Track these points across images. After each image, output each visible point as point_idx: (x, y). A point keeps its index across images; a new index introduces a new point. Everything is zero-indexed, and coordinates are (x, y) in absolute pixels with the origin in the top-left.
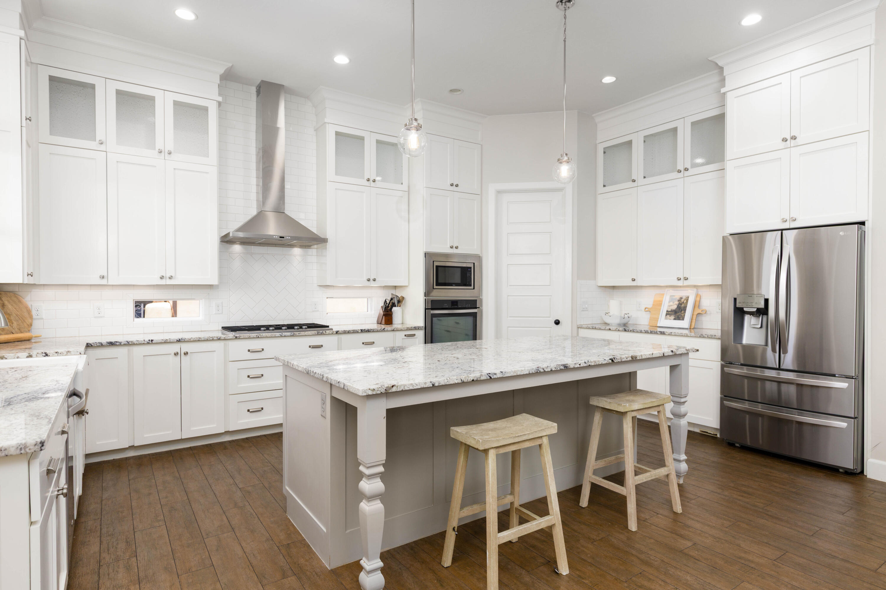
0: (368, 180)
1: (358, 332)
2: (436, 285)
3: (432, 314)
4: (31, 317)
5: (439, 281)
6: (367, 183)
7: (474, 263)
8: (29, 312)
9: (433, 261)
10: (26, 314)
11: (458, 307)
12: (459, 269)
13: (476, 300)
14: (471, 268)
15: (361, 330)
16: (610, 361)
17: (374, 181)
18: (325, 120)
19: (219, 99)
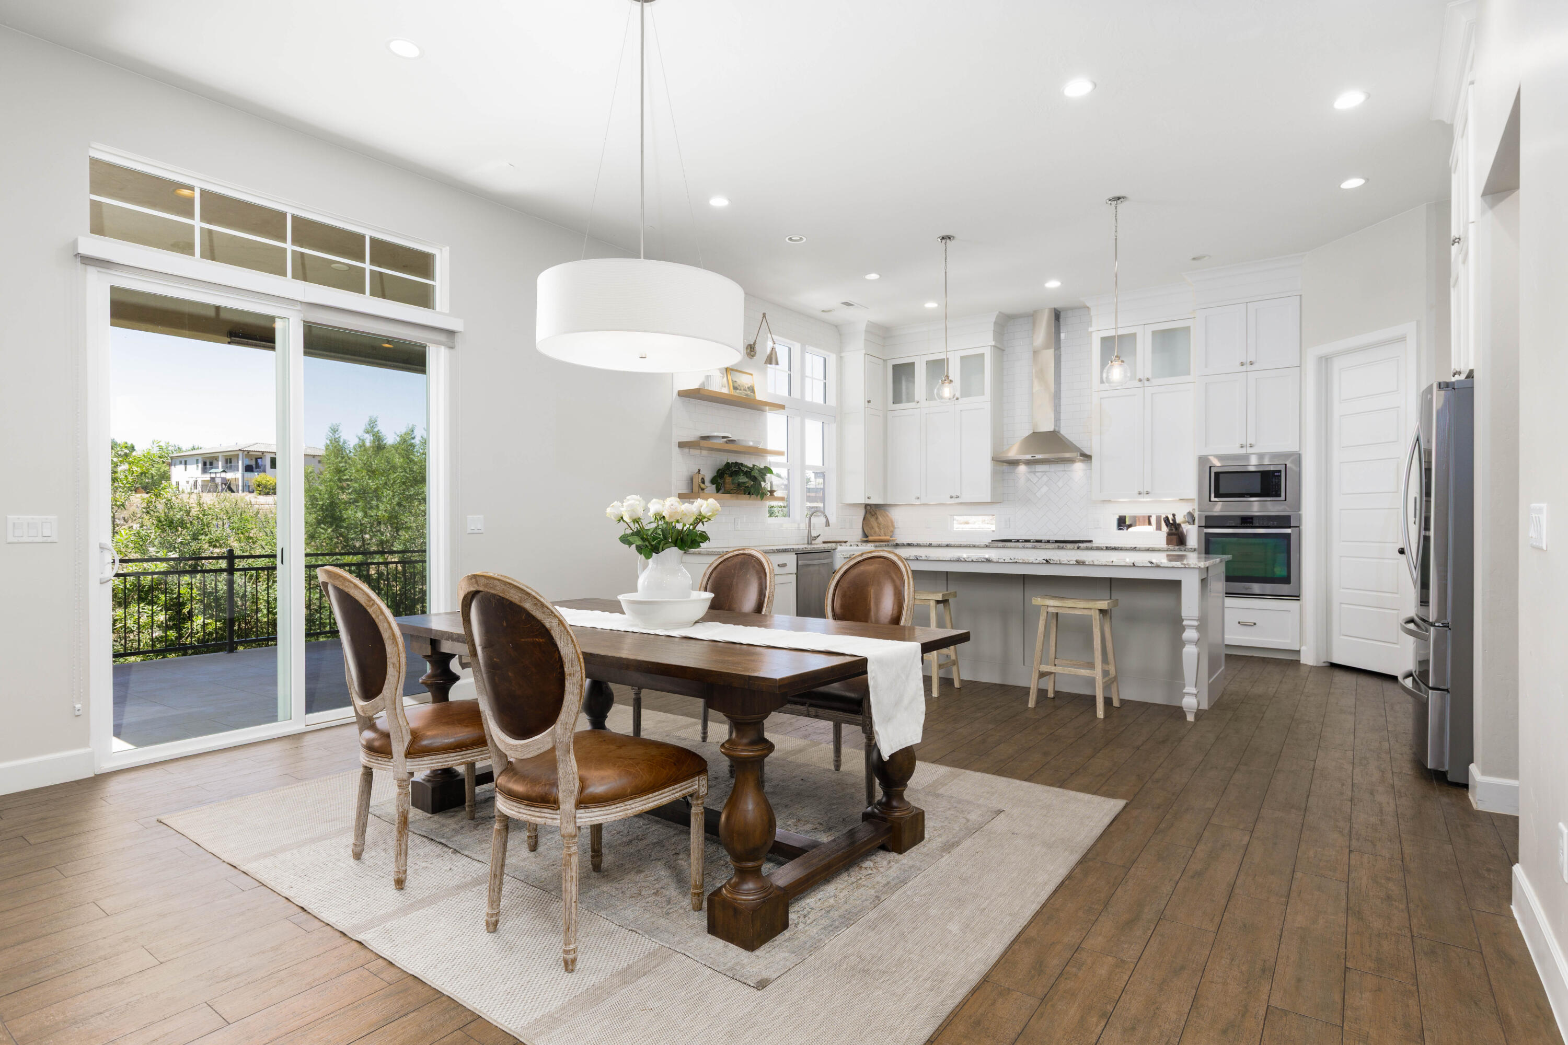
0: (1140, 380)
1: (1102, 549)
2: (1215, 497)
3: (1206, 533)
4: (893, 526)
5: (1221, 491)
6: (1139, 384)
7: (1286, 465)
8: (892, 523)
9: (1210, 467)
10: (890, 524)
11: (1254, 525)
12: (1259, 474)
13: (1289, 517)
14: (1280, 471)
15: (1107, 547)
16: (1045, 562)
17: (1148, 380)
18: (1090, 329)
19: (993, 343)
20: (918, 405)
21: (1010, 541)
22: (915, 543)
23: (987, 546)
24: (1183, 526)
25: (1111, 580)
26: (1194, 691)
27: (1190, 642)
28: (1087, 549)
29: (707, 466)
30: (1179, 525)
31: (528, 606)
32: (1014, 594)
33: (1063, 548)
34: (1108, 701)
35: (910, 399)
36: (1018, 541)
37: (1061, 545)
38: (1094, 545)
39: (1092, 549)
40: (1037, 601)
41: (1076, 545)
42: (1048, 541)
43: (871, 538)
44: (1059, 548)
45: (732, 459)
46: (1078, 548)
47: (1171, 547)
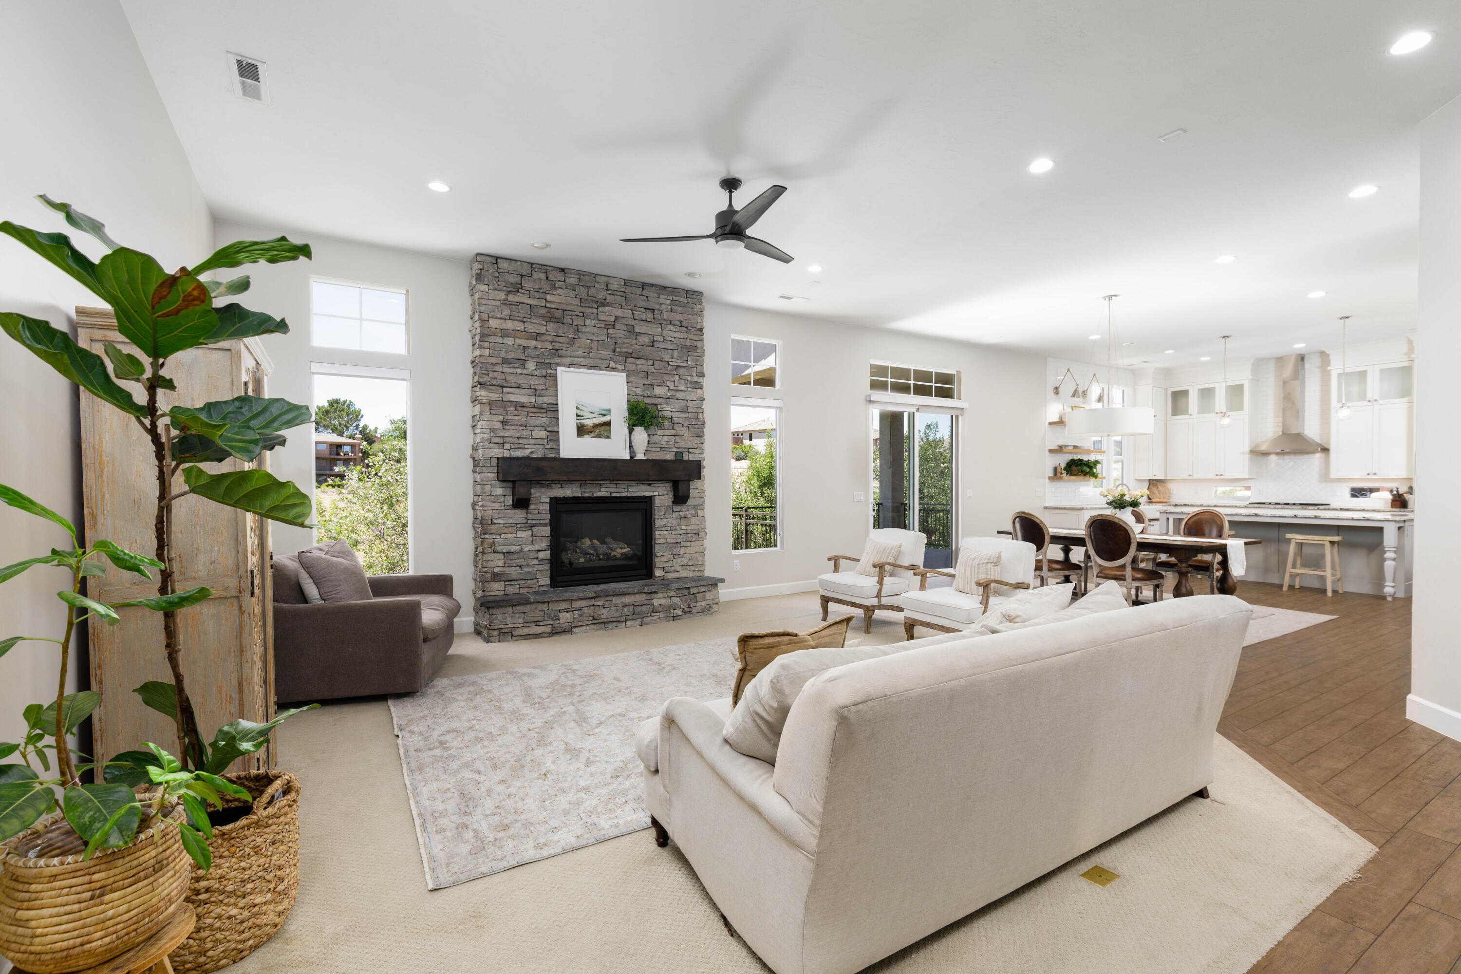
0: (1369, 401)
1: (1336, 509)
4: (1171, 493)
6: (1369, 403)
8: (1171, 491)
10: (1169, 492)
15: (1340, 508)
17: (1376, 401)
18: (1329, 368)
19: (1251, 377)
20: (1191, 417)
21: (1264, 503)
22: (1190, 504)
23: (1246, 507)
24: (1405, 495)
25: (1338, 526)
26: (1392, 584)
27: (1390, 559)
28: (1325, 509)
29: (1062, 460)
30: (1402, 495)
31: (1121, 523)
32: (1273, 533)
33: (1306, 509)
34: (1335, 592)
35: (1185, 412)
36: (1270, 504)
37: (1305, 507)
38: (1332, 506)
39: (1329, 509)
40: (1288, 536)
41: (1316, 507)
42: (1294, 504)
43: (1154, 500)
44: (1302, 509)
45: (1076, 457)
46: (1318, 509)
47: (1394, 509)
